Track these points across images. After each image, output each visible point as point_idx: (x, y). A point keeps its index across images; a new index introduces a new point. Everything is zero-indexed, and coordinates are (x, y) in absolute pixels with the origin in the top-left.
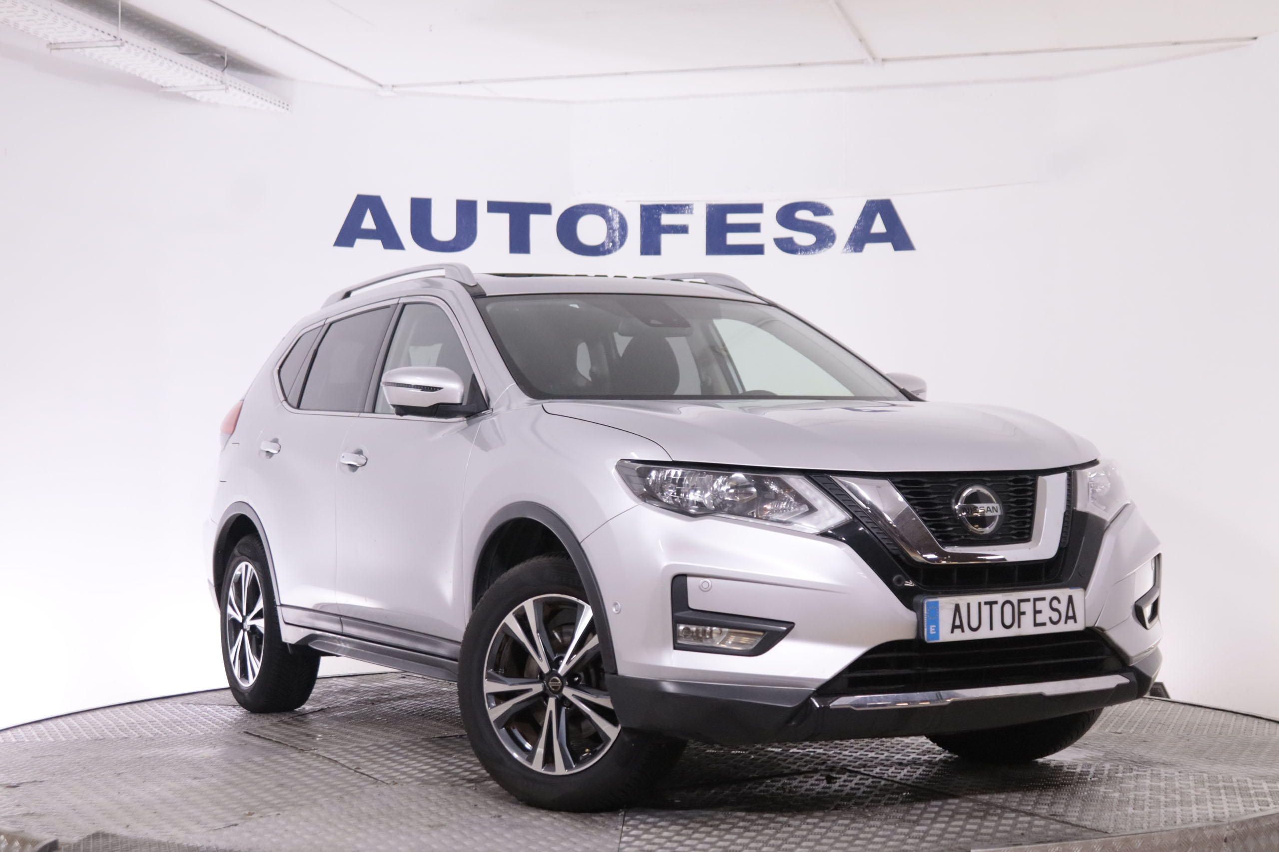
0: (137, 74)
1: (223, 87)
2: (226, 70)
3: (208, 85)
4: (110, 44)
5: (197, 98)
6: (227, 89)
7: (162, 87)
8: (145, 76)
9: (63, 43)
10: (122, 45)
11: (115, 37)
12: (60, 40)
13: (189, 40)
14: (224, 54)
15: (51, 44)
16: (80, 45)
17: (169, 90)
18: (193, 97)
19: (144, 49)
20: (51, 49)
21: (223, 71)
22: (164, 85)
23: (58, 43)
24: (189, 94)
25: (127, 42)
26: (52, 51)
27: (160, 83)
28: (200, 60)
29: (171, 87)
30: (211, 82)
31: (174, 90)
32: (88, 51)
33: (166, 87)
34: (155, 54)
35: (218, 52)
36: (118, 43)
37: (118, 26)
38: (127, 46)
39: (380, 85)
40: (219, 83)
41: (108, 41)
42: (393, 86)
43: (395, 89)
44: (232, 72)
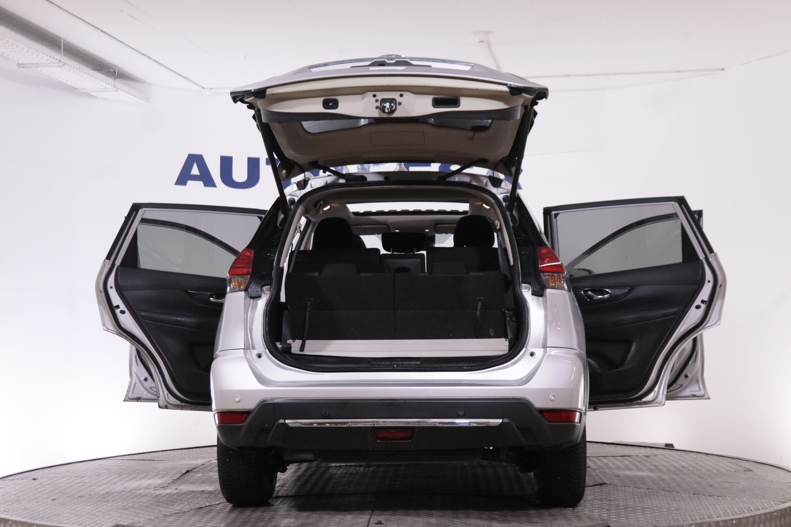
0: (65, 82)
1: (115, 89)
2: (117, 80)
3: (105, 88)
4: (56, 65)
5: (96, 95)
6: (117, 90)
7: (77, 89)
8: (69, 83)
9: (27, 64)
10: (63, 65)
11: (59, 61)
12: (25, 62)
13: (95, 61)
14: (115, 70)
15: (19, 64)
16: (37, 65)
17: (81, 91)
18: (93, 95)
19: (74, 68)
20: (19, 67)
21: (115, 79)
23: (24, 64)
24: (92, 93)
25: (65, 64)
26: (20, 68)
27: (76, 87)
28: (102, 74)
29: (82, 89)
30: (108, 86)
31: (84, 91)
32: (39, 69)
33: (79, 89)
34: (80, 70)
35: (112, 68)
36: (61, 64)
37: (61, 54)
38: (66, 66)
39: (204, 88)
40: (113, 87)
41: (55, 63)
42: (211, 89)
43: (212, 91)
44: (120, 80)
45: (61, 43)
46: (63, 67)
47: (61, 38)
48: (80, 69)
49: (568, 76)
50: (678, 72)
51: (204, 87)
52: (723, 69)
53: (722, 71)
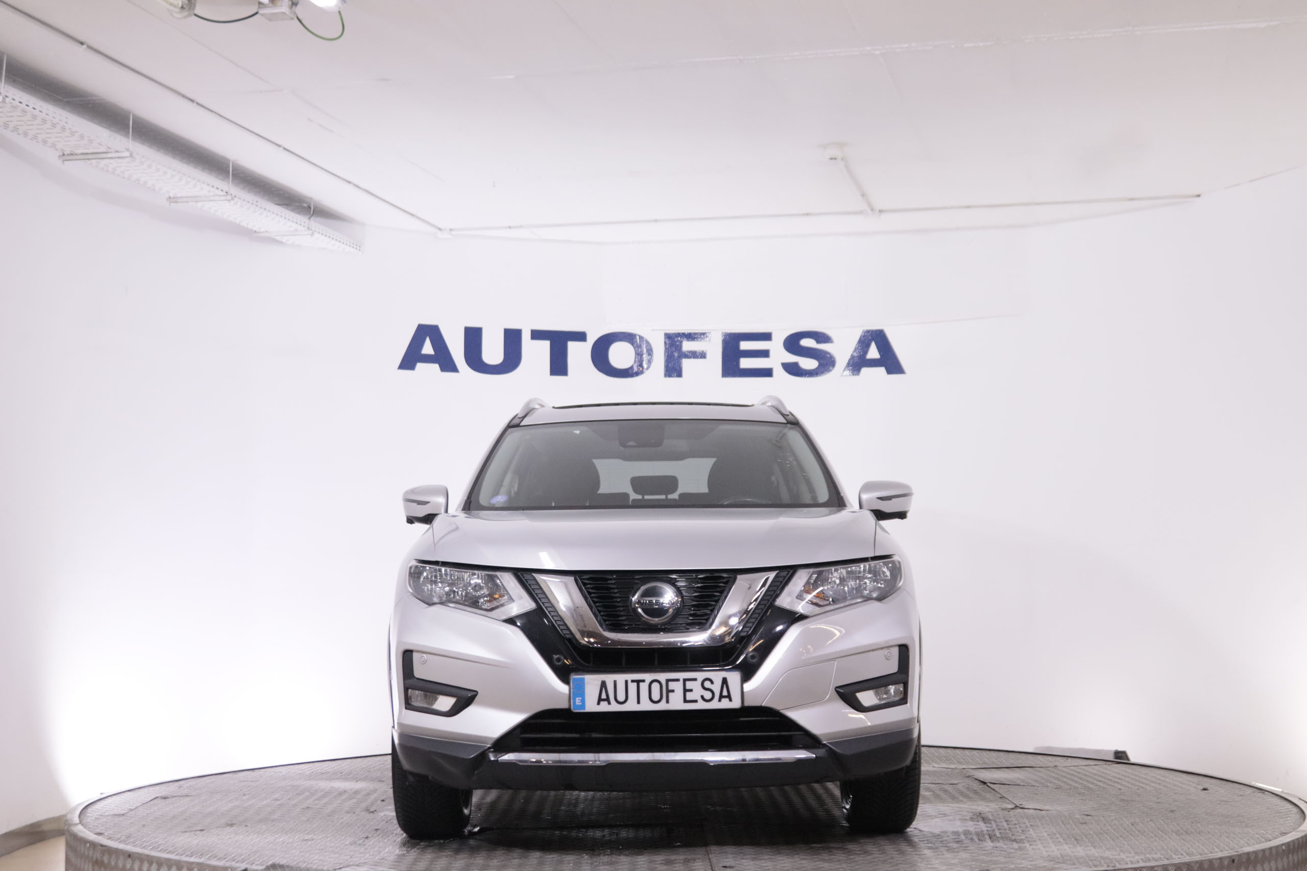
0: (238, 222)
1: (310, 232)
2: (312, 218)
3: (296, 231)
4: (223, 198)
5: (284, 241)
6: (313, 234)
7: (256, 232)
8: (244, 224)
9: (181, 197)
10: (232, 199)
11: (227, 192)
12: (179, 195)
13: (281, 192)
14: (311, 204)
15: (170, 197)
16: (196, 199)
17: (262, 235)
18: (280, 240)
19: (248, 202)
20: (170, 202)
21: (309, 219)
22: (257, 231)
23: (176, 197)
24: (278, 238)
25: (235, 196)
26: (171, 204)
27: (255, 229)
28: (293, 210)
29: (263, 232)
30: (300, 228)
31: (266, 235)
32: (199, 205)
33: (259, 232)
34: (257, 206)
35: (304, 202)
36: (229, 197)
37: (229, 184)
38: (236, 199)
39: (440, 229)
40: (307, 229)
41: (220, 196)
42: (451, 230)
43: (453, 233)
44: (319, 219)
45: (228, 166)
46: (232, 202)
47: (229, 161)
48: (257, 204)
49: (969, 207)
50: (1131, 199)
51: (440, 227)
52: (1199, 196)
53: (1197, 199)
